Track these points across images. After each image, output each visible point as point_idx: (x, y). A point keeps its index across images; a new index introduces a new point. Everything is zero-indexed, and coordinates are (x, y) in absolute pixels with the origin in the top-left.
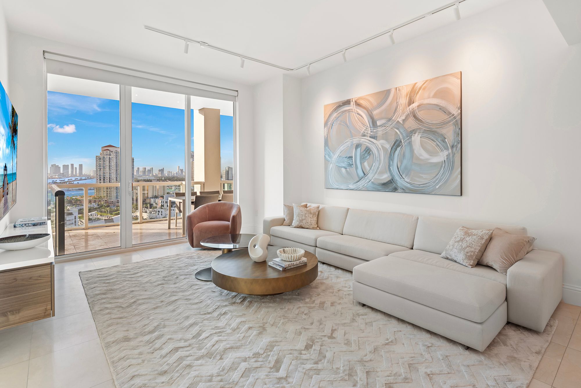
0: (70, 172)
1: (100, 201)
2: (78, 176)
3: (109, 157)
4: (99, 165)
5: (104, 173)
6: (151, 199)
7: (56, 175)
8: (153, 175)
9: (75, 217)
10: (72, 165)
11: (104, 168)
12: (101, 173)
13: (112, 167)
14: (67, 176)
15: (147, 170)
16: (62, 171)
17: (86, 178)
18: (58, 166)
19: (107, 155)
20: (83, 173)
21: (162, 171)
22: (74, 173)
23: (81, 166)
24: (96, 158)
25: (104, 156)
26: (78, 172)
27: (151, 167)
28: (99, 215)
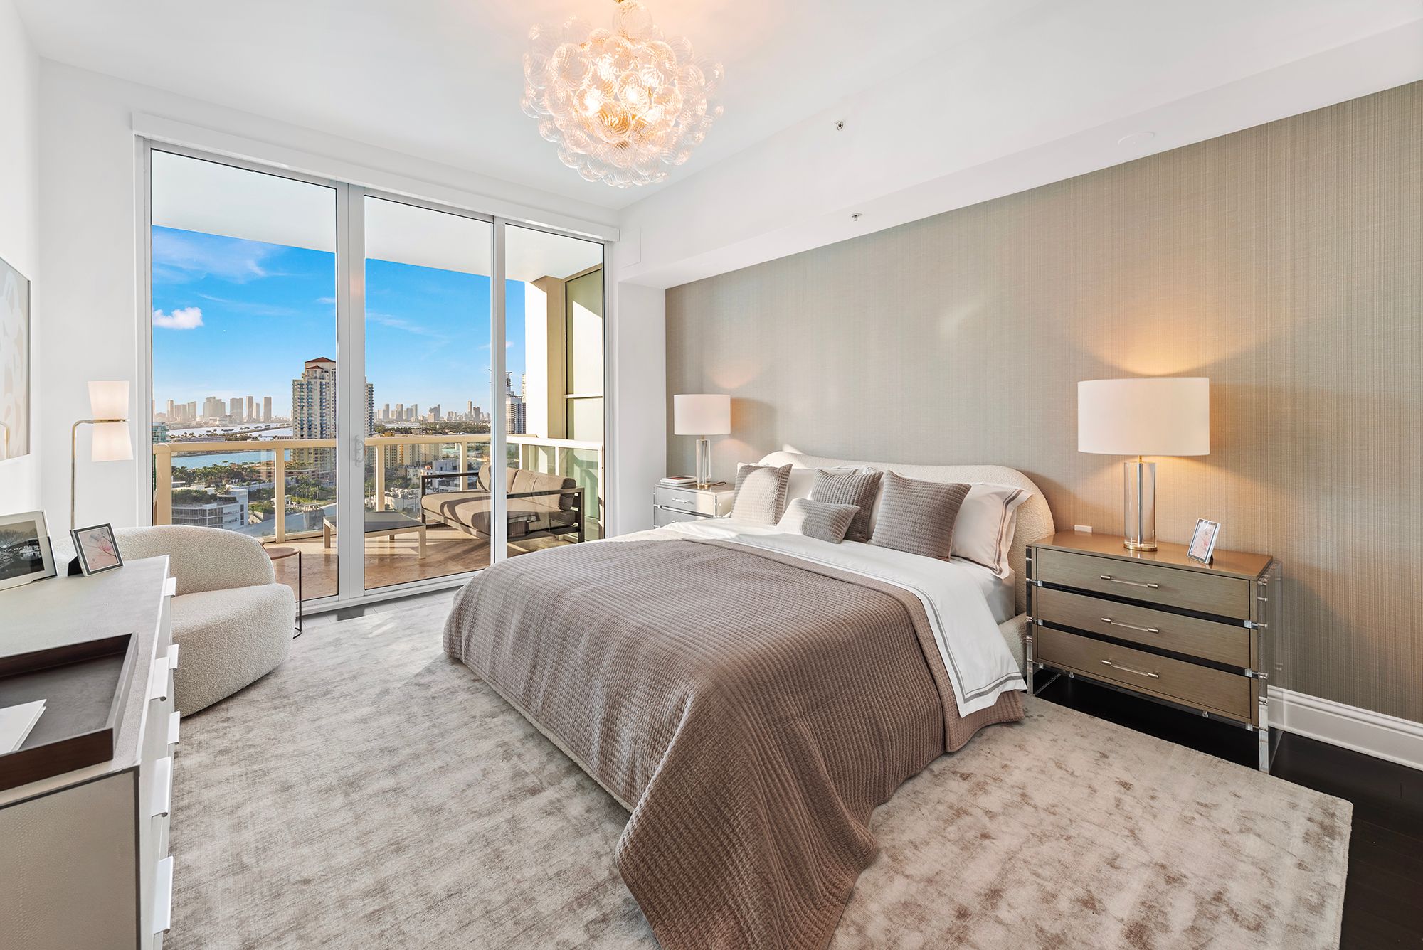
0: (245, 414)
1: (301, 473)
2: (261, 422)
3: (321, 383)
4: (300, 399)
5: (310, 415)
6: (408, 470)
7: (215, 420)
8: (417, 420)
9: (242, 506)
10: (250, 399)
11: (310, 404)
12: (303, 415)
13: (327, 402)
14: (238, 422)
15: (405, 409)
16: (228, 412)
17: (279, 424)
18: (221, 400)
19: (316, 378)
20: (273, 416)
21: (436, 410)
22: (254, 416)
23: (268, 401)
24: (294, 385)
25: (310, 380)
26: (262, 414)
27: (415, 404)
28: (294, 503)
